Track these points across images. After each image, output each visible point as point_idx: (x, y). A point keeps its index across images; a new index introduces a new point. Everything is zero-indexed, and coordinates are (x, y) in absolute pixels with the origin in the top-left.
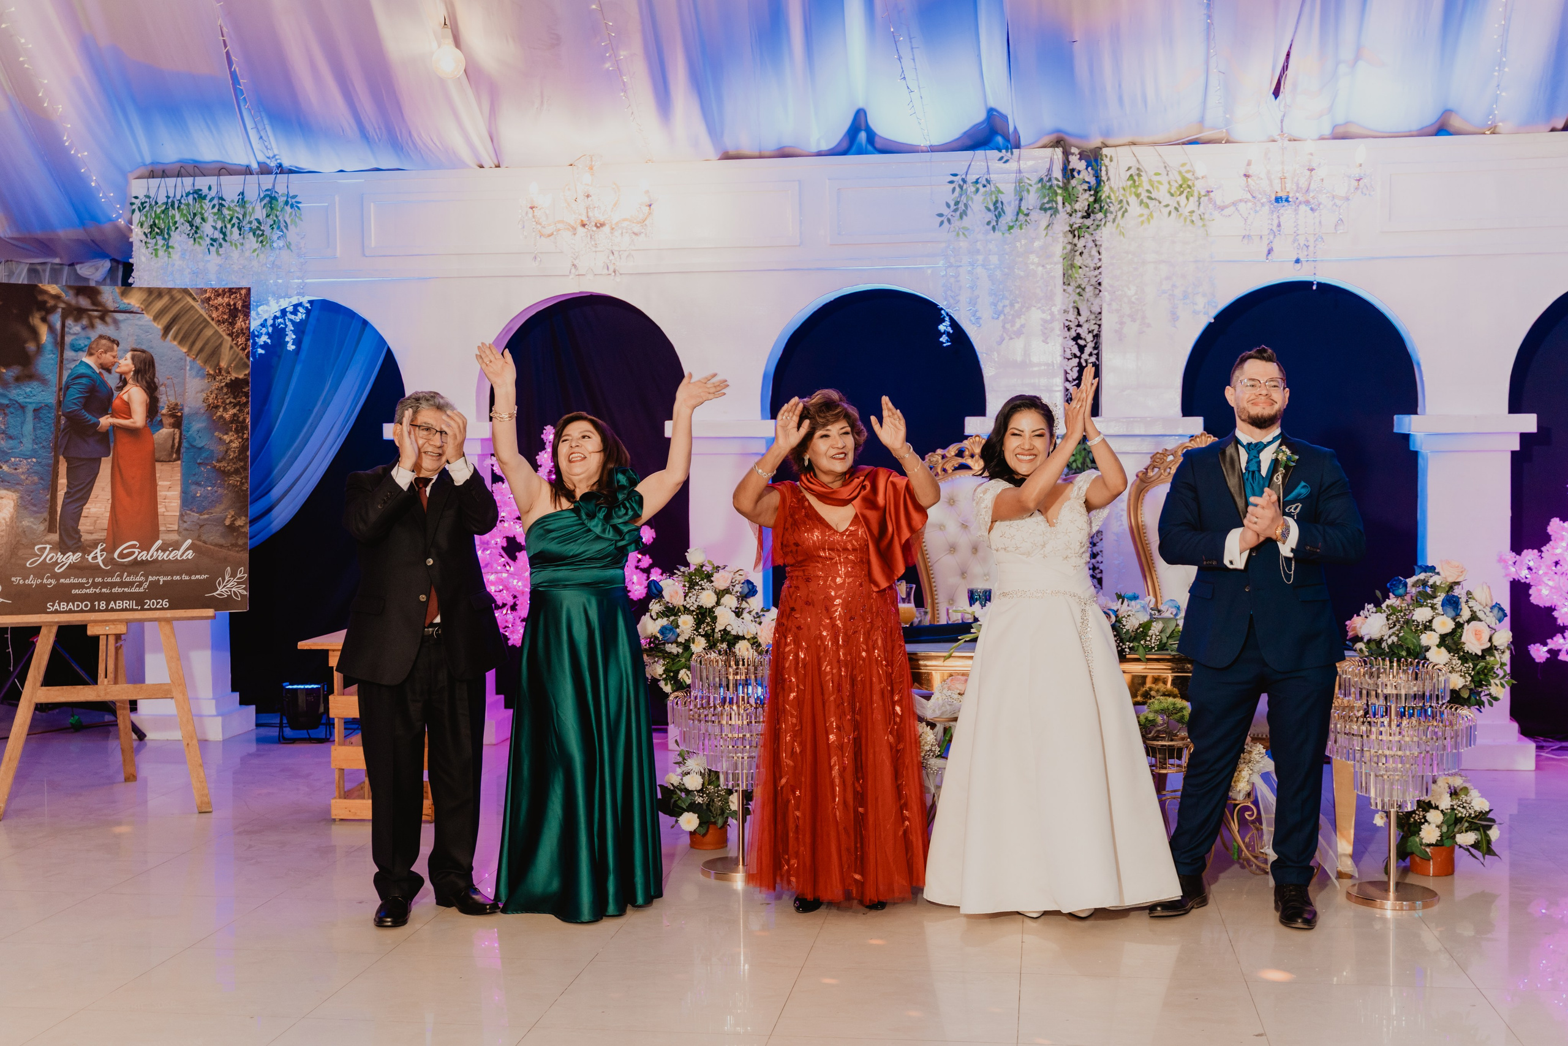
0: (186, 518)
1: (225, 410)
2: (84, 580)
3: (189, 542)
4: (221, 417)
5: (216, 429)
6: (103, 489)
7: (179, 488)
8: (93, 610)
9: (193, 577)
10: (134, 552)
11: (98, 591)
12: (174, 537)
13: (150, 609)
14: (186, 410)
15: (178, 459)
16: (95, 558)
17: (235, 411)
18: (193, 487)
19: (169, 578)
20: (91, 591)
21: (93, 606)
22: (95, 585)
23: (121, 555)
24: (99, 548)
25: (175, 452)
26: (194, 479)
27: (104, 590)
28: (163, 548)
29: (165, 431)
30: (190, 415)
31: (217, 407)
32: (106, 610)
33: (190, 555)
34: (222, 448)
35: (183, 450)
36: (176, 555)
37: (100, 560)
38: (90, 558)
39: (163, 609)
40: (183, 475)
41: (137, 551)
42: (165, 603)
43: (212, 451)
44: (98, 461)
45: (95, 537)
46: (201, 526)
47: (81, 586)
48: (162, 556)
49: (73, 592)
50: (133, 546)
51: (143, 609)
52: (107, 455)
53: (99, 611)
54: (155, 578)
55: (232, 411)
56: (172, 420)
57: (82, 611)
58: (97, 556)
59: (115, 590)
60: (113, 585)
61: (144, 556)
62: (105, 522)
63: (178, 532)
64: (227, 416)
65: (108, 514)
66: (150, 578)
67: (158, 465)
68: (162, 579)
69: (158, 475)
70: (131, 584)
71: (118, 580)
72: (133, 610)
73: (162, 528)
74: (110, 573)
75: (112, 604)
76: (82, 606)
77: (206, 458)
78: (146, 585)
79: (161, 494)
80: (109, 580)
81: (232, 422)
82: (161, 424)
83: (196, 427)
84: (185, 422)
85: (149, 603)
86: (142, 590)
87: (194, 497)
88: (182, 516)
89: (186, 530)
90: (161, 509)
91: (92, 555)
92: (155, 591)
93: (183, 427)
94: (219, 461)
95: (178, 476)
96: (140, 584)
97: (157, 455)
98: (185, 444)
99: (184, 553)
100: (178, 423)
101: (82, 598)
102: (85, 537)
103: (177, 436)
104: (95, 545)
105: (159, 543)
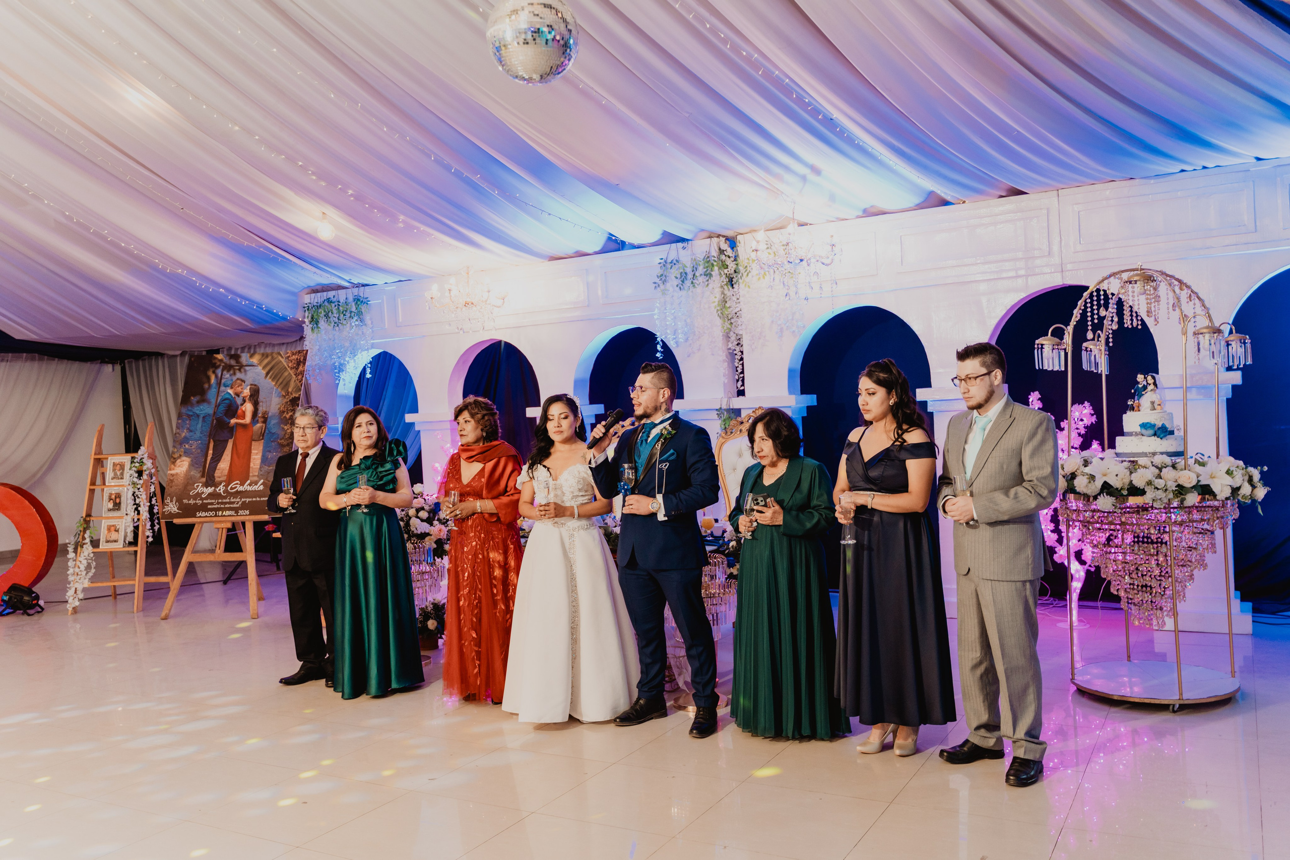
0: (262, 469)
1: (287, 413)
2: (214, 501)
3: (262, 481)
4: (285, 417)
5: (282, 423)
6: (228, 455)
7: (261, 454)
8: (216, 516)
9: (262, 499)
10: (236, 487)
11: (219, 506)
12: (256, 479)
13: (241, 515)
14: (270, 414)
15: (263, 439)
16: (220, 490)
17: (291, 413)
18: (268, 453)
19: (251, 499)
20: (216, 506)
21: (216, 514)
22: (218, 503)
23: (232, 489)
24: (222, 484)
25: (262, 436)
26: (268, 449)
27: (222, 506)
28: (250, 485)
29: (259, 425)
30: (271, 416)
31: (284, 412)
32: (222, 516)
33: (262, 487)
34: (283, 433)
35: (265, 434)
36: (255, 488)
37: (222, 491)
38: (218, 490)
39: (246, 515)
40: (264, 447)
41: (238, 486)
42: (247, 512)
43: (278, 435)
44: (227, 441)
45: (221, 479)
46: (268, 473)
47: (212, 504)
48: (249, 488)
49: (209, 507)
50: (237, 484)
51: (237, 515)
52: (231, 438)
53: (218, 516)
54: (245, 499)
55: (290, 414)
56: (262, 420)
57: (211, 516)
58: (221, 489)
59: (227, 506)
60: (226, 503)
61: (241, 488)
62: (226, 472)
63: (258, 476)
64: (288, 416)
65: (228, 468)
66: (243, 500)
67: (253, 443)
68: (248, 500)
69: (252, 447)
70: (233, 503)
71: (228, 501)
72: (233, 516)
73: (251, 474)
74: (225, 498)
75: (224, 513)
76: (211, 514)
77: (275, 438)
78: (240, 503)
79: (253, 457)
80: (224, 501)
81: (289, 419)
82: (258, 422)
83: (273, 422)
84: (268, 420)
85: (241, 512)
86: (238, 506)
87: (267, 458)
88: (260, 468)
89: (261, 475)
90: (252, 465)
91: (219, 488)
92: (244, 506)
93: (267, 423)
94: (281, 440)
95: (261, 448)
96: (238, 502)
97: (253, 438)
98: (267, 431)
99: (259, 487)
100: (265, 421)
101: (211, 510)
102: (217, 479)
103: (264, 428)
104: (220, 484)
105: (249, 482)
